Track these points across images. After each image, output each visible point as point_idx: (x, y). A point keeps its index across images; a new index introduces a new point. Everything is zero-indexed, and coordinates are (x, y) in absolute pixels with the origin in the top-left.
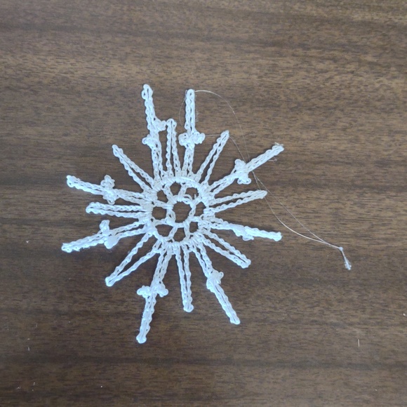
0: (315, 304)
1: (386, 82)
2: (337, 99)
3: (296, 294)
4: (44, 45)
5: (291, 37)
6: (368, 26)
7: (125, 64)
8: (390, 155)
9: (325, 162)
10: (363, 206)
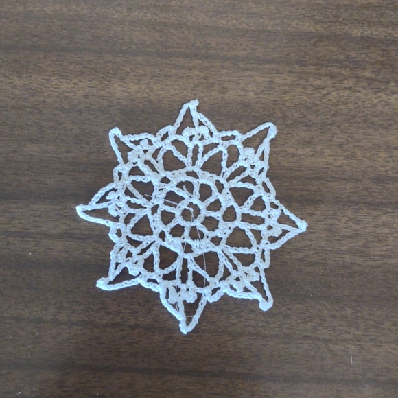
0: (308, 319)
1: (385, 97)
2: (334, 115)
3: (289, 309)
4: (48, 66)
7: (125, 83)
8: (387, 171)
10: (358, 222)
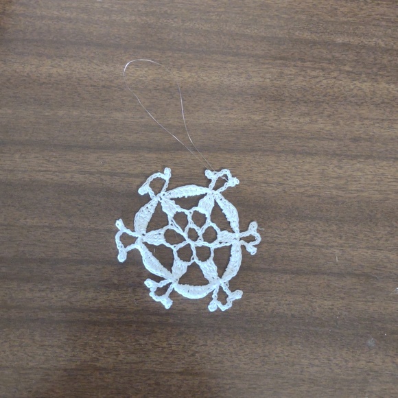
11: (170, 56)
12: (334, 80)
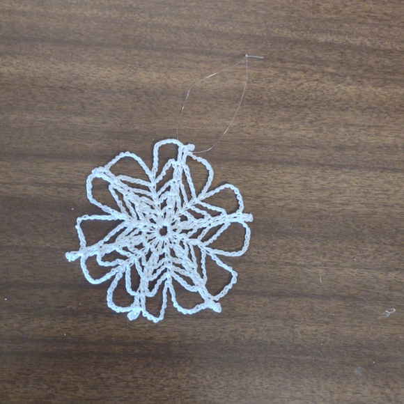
5: (271, 54)
6: (330, 46)
9: (298, 147)
11: (136, 55)
12: (316, 83)
